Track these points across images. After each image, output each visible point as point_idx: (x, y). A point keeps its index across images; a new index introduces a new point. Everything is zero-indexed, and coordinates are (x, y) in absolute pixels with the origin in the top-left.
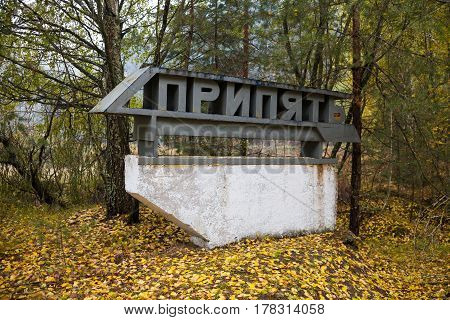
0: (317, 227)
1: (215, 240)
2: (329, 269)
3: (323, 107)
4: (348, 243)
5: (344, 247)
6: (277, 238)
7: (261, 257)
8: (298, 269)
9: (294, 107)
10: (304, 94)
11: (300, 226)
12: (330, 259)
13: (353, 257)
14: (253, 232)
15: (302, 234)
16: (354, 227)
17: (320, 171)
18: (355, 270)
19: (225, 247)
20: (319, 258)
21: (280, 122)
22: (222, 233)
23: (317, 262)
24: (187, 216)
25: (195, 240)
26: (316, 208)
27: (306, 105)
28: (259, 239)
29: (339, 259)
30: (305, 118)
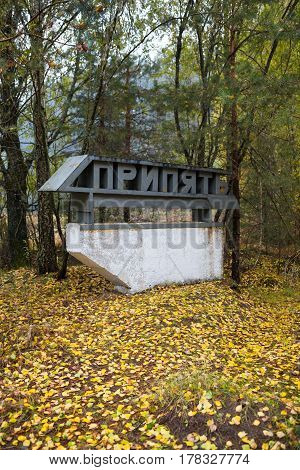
0: (209, 276)
1: (135, 287)
2: (224, 304)
3: (211, 182)
4: (234, 288)
5: (231, 291)
6: (180, 285)
7: (175, 297)
8: (203, 304)
9: (191, 183)
10: (198, 173)
11: (196, 276)
12: (224, 297)
13: (238, 297)
14: (162, 281)
15: (197, 282)
16: (236, 277)
17: (210, 233)
18: (242, 306)
19: (143, 292)
20: (215, 296)
21: (180, 195)
22: (140, 282)
23: (215, 299)
24: (115, 269)
25: (119, 288)
26: (208, 261)
27: (199, 180)
28: (167, 286)
29: (230, 298)
30: (199, 191)
